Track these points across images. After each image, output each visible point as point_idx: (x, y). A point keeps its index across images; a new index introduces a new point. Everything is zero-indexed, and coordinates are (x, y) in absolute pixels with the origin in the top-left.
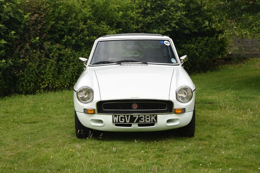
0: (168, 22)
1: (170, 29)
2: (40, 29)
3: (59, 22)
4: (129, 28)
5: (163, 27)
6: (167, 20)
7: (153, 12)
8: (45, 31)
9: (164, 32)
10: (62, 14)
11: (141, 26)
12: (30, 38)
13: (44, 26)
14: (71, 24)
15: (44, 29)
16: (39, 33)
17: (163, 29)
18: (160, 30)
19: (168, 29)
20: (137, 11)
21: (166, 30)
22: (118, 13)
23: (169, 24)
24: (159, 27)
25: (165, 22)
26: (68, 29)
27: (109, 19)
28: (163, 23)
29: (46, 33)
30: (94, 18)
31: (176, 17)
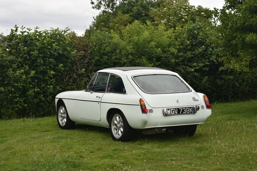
0: (208, 56)
1: (209, 63)
2: (87, 63)
3: (104, 57)
4: (169, 62)
5: (202, 61)
6: (207, 55)
7: (194, 48)
8: (92, 64)
9: (202, 66)
10: (106, 51)
11: (181, 60)
12: (78, 70)
13: (91, 61)
14: (115, 59)
15: (91, 63)
16: (86, 65)
17: (203, 63)
18: (200, 63)
19: (207, 63)
20: (178, 47)
21: (205, 64)
22: (157, 49)
23: (209, 58)
24: (200, 61)
25: (205, 56)
26: (112, 63)
27: (149, 54)
28: (203, 58)
29: (92, 66)
30: (138, 53)
31: (215, 52)
